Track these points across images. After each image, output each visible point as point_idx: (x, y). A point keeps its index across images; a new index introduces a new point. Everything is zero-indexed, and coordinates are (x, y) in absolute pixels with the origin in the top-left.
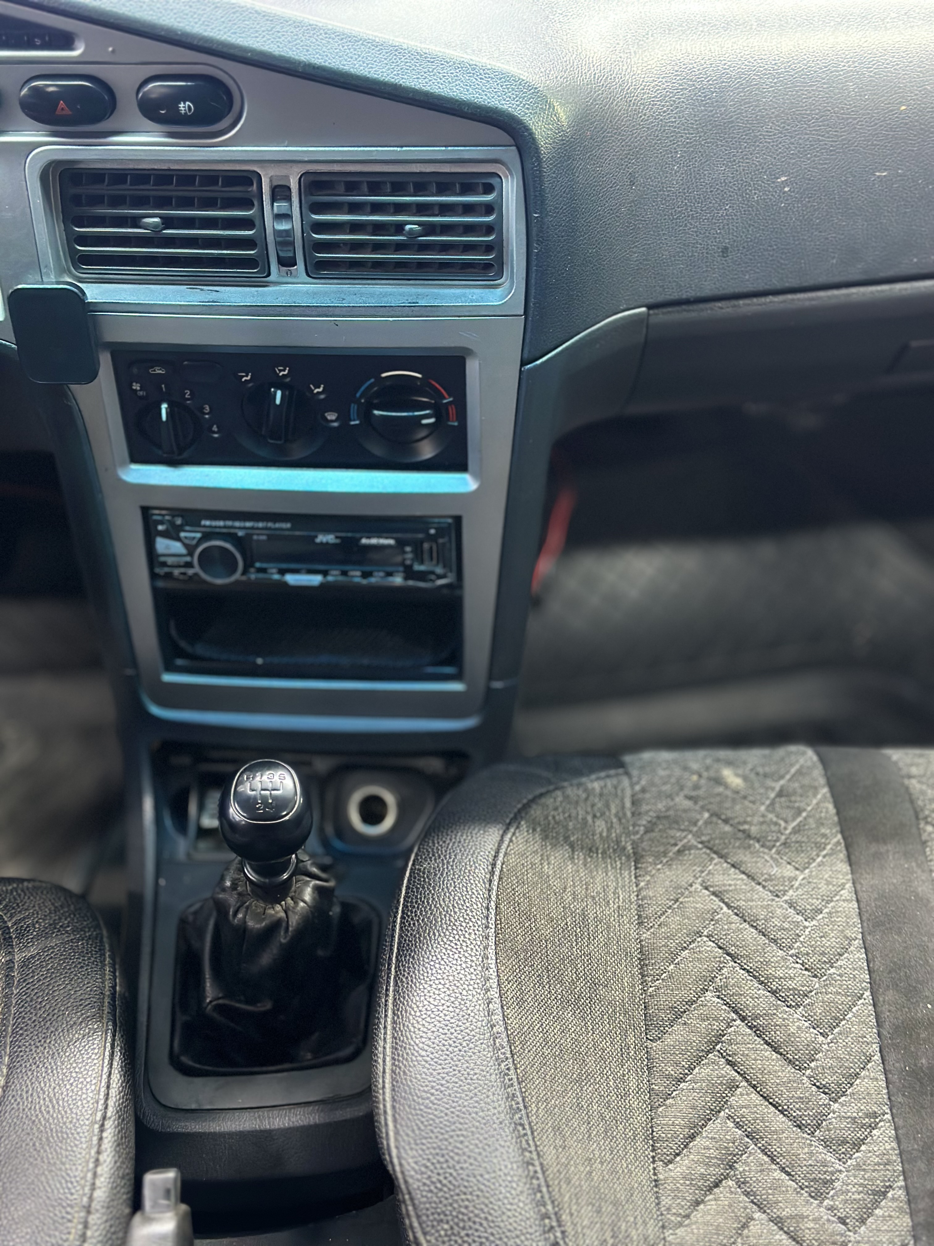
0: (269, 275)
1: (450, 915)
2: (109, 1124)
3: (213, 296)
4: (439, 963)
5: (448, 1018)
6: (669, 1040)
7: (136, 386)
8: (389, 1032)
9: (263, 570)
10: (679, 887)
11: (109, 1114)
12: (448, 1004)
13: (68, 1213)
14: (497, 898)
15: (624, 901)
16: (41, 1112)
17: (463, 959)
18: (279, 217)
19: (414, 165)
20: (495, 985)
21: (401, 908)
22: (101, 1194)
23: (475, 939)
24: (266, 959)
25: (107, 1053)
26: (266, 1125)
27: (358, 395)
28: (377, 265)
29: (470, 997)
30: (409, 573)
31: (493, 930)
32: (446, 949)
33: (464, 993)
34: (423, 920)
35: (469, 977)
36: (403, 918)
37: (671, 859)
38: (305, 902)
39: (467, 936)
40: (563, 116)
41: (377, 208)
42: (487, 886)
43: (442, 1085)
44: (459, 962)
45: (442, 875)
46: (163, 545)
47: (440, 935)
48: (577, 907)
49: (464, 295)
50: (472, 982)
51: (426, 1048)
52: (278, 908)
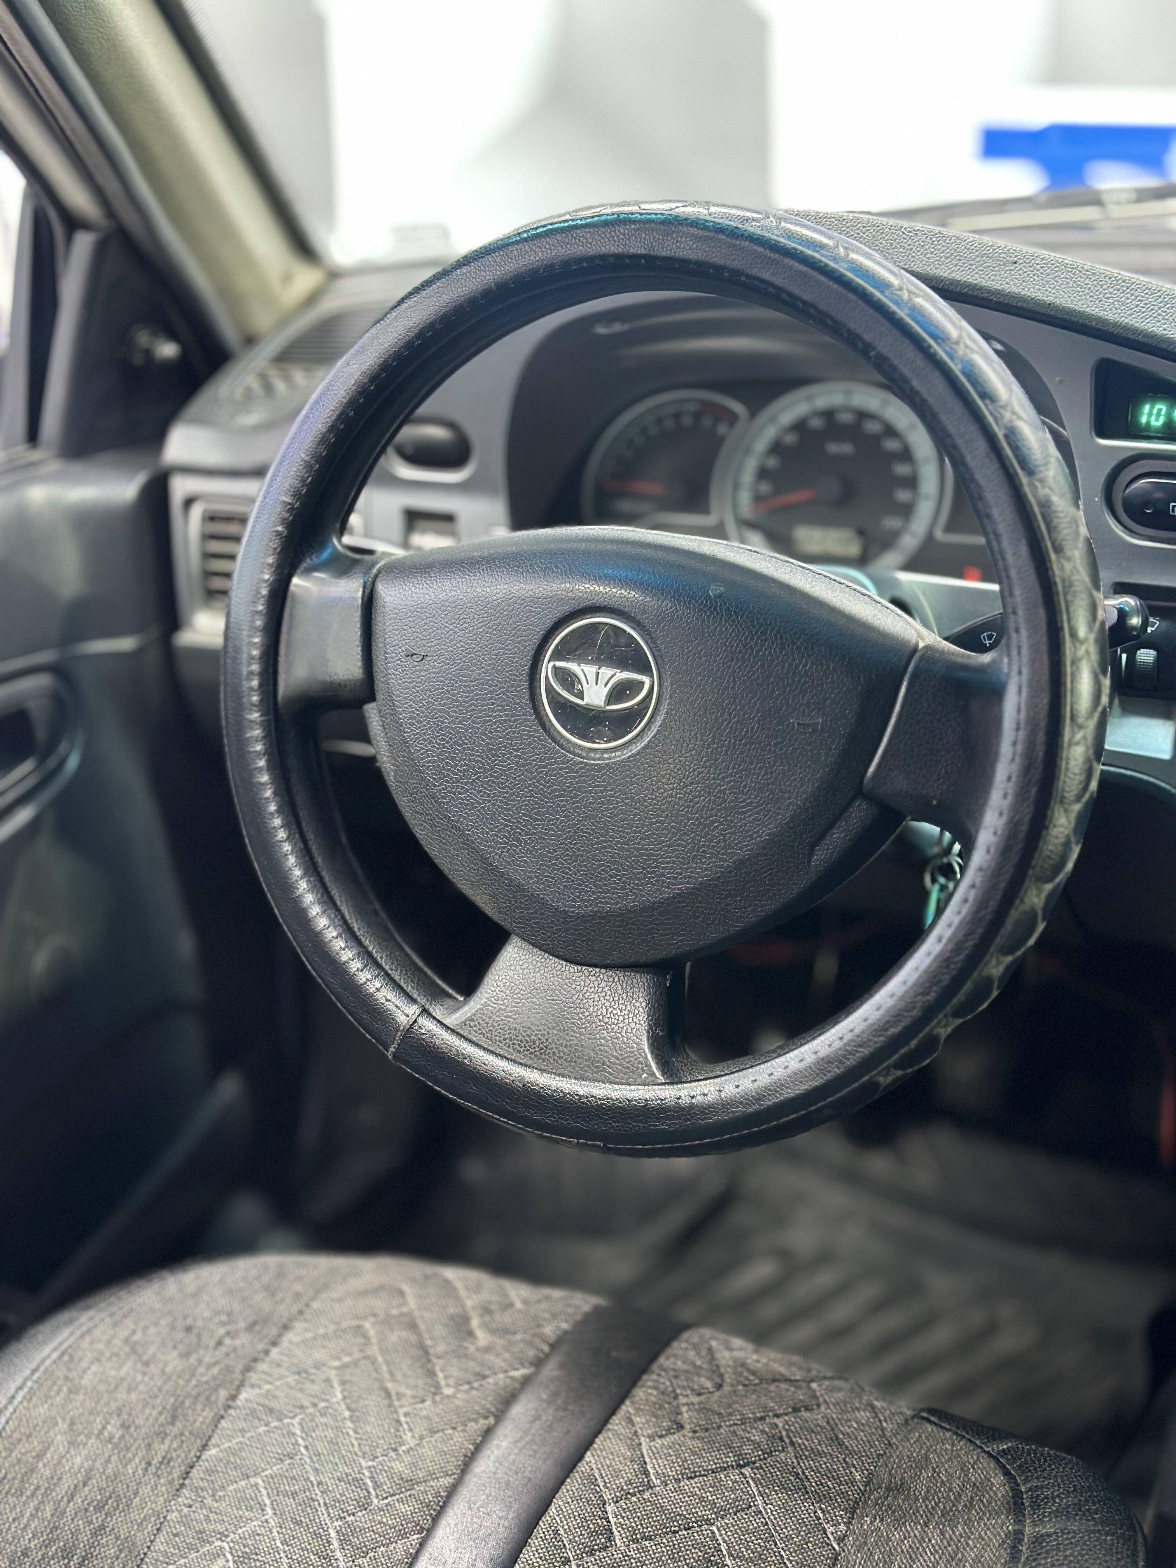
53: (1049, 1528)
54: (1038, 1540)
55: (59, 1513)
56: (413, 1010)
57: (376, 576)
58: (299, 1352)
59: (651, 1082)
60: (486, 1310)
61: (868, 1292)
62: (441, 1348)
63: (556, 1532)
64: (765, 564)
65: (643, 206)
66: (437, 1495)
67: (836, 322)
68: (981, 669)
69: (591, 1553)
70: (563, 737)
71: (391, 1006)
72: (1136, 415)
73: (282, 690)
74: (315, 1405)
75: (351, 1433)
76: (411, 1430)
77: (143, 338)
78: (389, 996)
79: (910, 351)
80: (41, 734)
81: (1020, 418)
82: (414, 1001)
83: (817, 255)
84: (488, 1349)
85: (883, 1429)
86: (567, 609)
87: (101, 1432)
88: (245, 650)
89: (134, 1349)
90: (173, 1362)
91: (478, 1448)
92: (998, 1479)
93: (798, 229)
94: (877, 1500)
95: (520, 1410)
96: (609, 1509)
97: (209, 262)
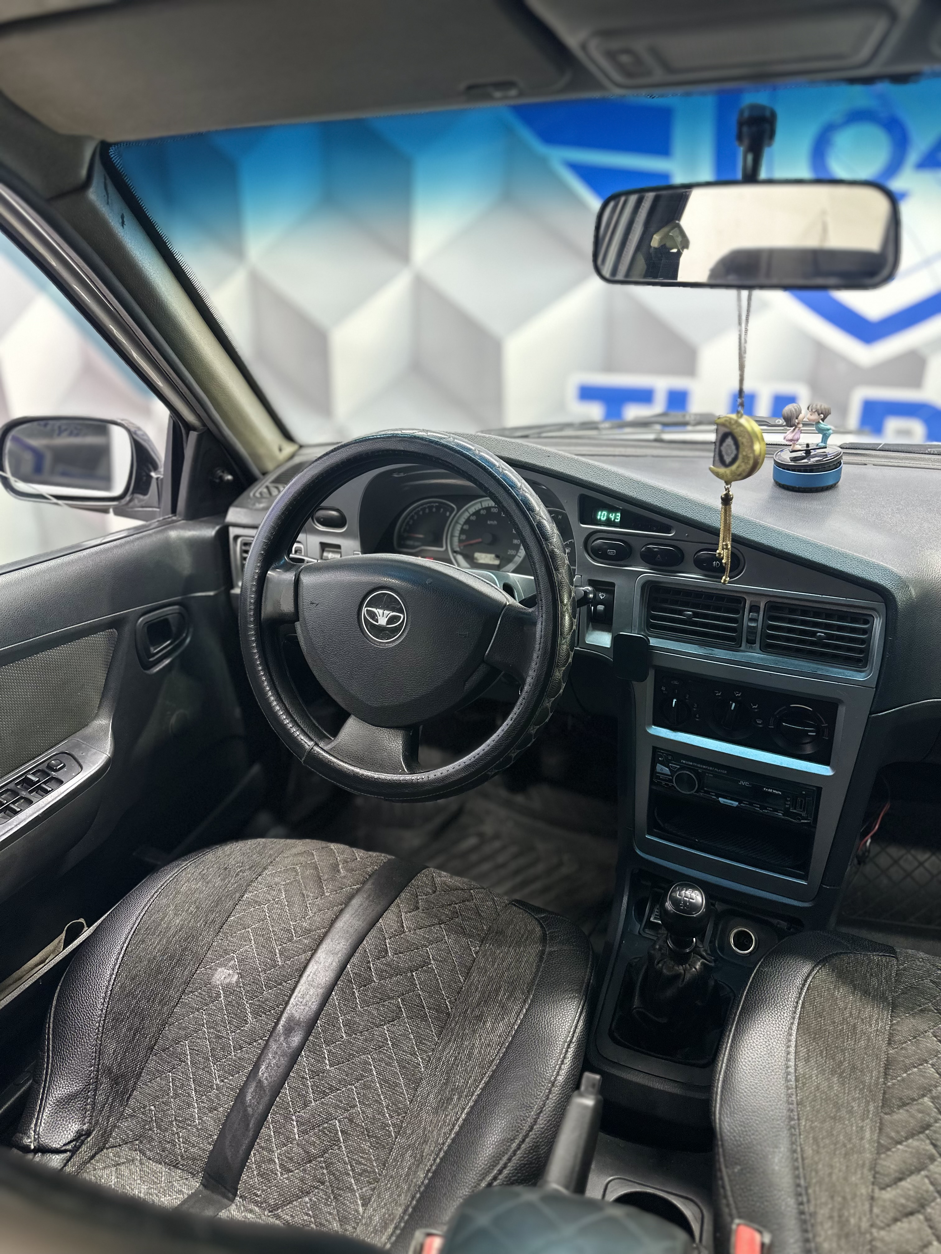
0: (740, 646)
1: (775, 999)
2: (572, 1045)
3: (710, 652)
4: (763, 1023)
5: (762, 1053)
6: (896, 1117)
7: (663, 689)
8: (727, 1051)
9: (708, 793)
10: (917, 1030)
11: (573, 1041)
12: (764, 1046)
13: (543, 1082)
14: (804, 999)
15: (881, 1027)
16: (541, 1027)
17: (778, 1025)
18: (751, 620)
19: (828, 605)
20: (793, 1046)
21: (747, 988)
22: (561, 1079)
23: (786, 1017)
24: (670, 993)
25: (579, 1010)
26: (650, 1084)
27: (776, 713)
28: (798, 650)
29: (778, 1047)
30: (787, 813)
31: (798, 1016)
32: (769, 1017)
33: (775, 1043)
34: (759, 997)
35: (779, 1036)
36: (747, 993)
37: (916, 1013)
38: (696, 969)
39: (782, 1013)
40: (913, 593)
41: (804, 623)
42: (799, 991)
43: (752, 1089)
44: (775, 1026)
45: (774, 977)
46: (659, 767)
47: (766, 1008)
48: (852, 1021)
49: (843, 673)
50: (780, 1039)
51: (747, 1065)
52: (681, 967)
53: (555, 949)
54: (550, 953)
55: (168, 942)
56: (311, 743)
57: (300, 572)
58: (269, 878)
59: (403, 773)
60: (345, 861)
61: (514, 849)
62: (326, 877)
63: (365, 951)
64: (450, 571)
65: (403, 431)
66: (319, 936)
67: (474, 479)
68: (529, 614)
69: (378, 959)
70: (370, 637)
71: (303, 742)
72: (596, 515)
73: (263, 615)
74: (274, 900)
75: (287, 911)
76: (311, 910)
77: (219, 473)
78: (302, 738)
79: (502, 491)
80: (174, 629)
81: (543, 518)
82: (312, 740)
83: (467, 453)
84: (344, 877)
85: (496, 909)
86: (372, 587)
87: (188, 910)
88: (248, 600)
89: (203, 877)
90: (218, 882)
91: (337, 917)
92: (538, 929)
93: (461, 442)
94: (492, 937)
95: (356, 902)
96: (387, 941)
97: (246, 444)
